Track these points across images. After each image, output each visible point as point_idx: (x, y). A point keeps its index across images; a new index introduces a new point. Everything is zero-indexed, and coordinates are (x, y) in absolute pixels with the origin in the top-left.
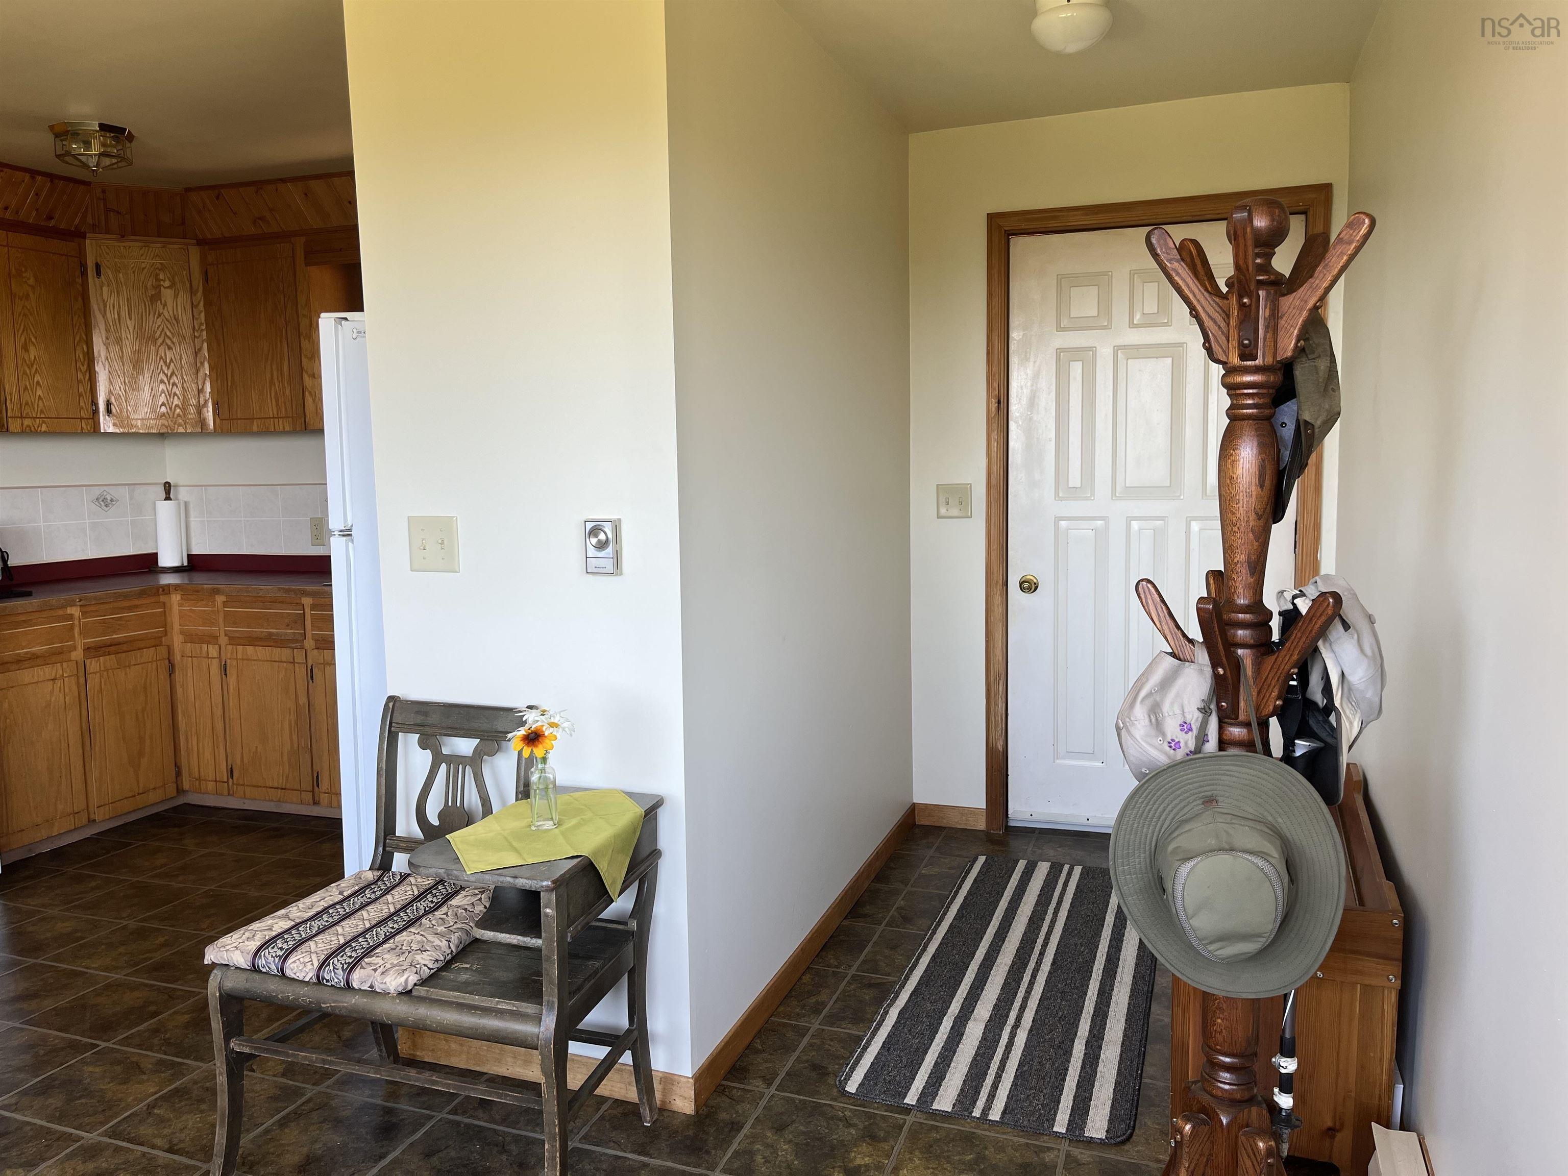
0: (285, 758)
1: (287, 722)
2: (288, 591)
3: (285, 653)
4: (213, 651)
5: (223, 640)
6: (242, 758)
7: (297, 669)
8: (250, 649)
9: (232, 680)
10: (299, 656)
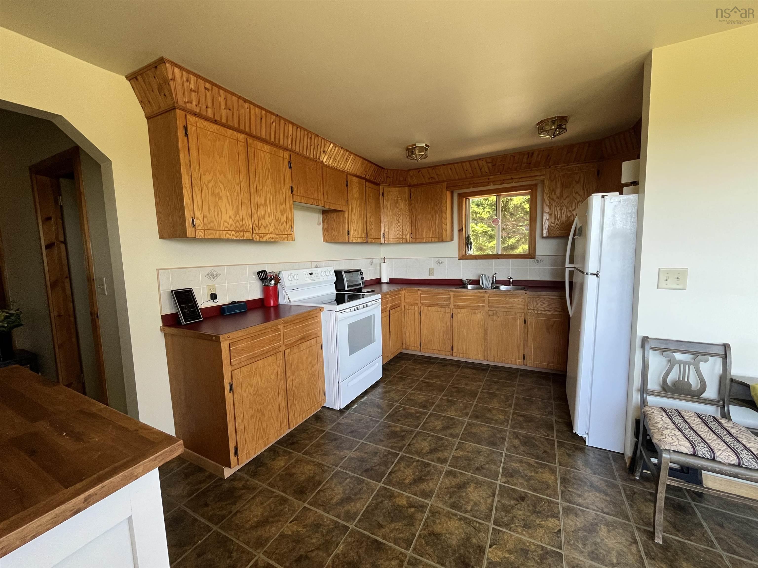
0: (441, 341)
1: (442, 330)
2: (445, 290)
3: (443, 309)
4: (416, 308)
5: (420, 305)
6: (425, 340)
7: (447, 315)
8: (430, 308)
9: (423, 317)
10: (448, 310)
